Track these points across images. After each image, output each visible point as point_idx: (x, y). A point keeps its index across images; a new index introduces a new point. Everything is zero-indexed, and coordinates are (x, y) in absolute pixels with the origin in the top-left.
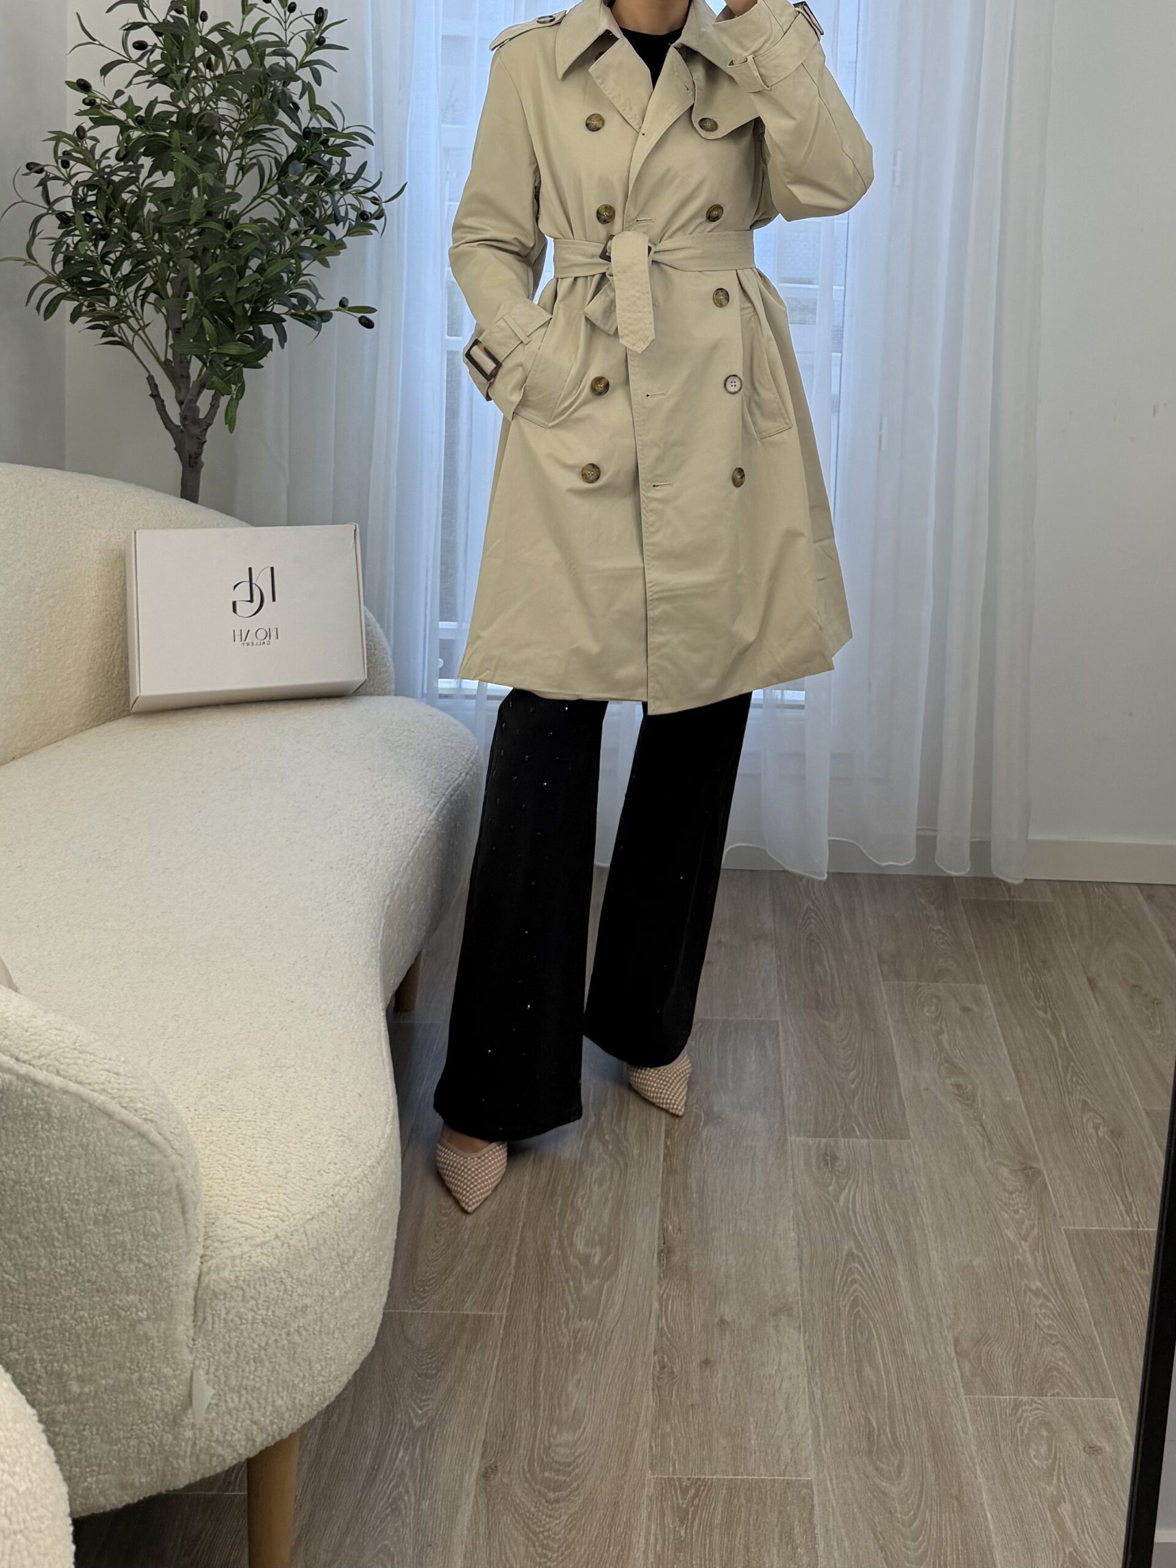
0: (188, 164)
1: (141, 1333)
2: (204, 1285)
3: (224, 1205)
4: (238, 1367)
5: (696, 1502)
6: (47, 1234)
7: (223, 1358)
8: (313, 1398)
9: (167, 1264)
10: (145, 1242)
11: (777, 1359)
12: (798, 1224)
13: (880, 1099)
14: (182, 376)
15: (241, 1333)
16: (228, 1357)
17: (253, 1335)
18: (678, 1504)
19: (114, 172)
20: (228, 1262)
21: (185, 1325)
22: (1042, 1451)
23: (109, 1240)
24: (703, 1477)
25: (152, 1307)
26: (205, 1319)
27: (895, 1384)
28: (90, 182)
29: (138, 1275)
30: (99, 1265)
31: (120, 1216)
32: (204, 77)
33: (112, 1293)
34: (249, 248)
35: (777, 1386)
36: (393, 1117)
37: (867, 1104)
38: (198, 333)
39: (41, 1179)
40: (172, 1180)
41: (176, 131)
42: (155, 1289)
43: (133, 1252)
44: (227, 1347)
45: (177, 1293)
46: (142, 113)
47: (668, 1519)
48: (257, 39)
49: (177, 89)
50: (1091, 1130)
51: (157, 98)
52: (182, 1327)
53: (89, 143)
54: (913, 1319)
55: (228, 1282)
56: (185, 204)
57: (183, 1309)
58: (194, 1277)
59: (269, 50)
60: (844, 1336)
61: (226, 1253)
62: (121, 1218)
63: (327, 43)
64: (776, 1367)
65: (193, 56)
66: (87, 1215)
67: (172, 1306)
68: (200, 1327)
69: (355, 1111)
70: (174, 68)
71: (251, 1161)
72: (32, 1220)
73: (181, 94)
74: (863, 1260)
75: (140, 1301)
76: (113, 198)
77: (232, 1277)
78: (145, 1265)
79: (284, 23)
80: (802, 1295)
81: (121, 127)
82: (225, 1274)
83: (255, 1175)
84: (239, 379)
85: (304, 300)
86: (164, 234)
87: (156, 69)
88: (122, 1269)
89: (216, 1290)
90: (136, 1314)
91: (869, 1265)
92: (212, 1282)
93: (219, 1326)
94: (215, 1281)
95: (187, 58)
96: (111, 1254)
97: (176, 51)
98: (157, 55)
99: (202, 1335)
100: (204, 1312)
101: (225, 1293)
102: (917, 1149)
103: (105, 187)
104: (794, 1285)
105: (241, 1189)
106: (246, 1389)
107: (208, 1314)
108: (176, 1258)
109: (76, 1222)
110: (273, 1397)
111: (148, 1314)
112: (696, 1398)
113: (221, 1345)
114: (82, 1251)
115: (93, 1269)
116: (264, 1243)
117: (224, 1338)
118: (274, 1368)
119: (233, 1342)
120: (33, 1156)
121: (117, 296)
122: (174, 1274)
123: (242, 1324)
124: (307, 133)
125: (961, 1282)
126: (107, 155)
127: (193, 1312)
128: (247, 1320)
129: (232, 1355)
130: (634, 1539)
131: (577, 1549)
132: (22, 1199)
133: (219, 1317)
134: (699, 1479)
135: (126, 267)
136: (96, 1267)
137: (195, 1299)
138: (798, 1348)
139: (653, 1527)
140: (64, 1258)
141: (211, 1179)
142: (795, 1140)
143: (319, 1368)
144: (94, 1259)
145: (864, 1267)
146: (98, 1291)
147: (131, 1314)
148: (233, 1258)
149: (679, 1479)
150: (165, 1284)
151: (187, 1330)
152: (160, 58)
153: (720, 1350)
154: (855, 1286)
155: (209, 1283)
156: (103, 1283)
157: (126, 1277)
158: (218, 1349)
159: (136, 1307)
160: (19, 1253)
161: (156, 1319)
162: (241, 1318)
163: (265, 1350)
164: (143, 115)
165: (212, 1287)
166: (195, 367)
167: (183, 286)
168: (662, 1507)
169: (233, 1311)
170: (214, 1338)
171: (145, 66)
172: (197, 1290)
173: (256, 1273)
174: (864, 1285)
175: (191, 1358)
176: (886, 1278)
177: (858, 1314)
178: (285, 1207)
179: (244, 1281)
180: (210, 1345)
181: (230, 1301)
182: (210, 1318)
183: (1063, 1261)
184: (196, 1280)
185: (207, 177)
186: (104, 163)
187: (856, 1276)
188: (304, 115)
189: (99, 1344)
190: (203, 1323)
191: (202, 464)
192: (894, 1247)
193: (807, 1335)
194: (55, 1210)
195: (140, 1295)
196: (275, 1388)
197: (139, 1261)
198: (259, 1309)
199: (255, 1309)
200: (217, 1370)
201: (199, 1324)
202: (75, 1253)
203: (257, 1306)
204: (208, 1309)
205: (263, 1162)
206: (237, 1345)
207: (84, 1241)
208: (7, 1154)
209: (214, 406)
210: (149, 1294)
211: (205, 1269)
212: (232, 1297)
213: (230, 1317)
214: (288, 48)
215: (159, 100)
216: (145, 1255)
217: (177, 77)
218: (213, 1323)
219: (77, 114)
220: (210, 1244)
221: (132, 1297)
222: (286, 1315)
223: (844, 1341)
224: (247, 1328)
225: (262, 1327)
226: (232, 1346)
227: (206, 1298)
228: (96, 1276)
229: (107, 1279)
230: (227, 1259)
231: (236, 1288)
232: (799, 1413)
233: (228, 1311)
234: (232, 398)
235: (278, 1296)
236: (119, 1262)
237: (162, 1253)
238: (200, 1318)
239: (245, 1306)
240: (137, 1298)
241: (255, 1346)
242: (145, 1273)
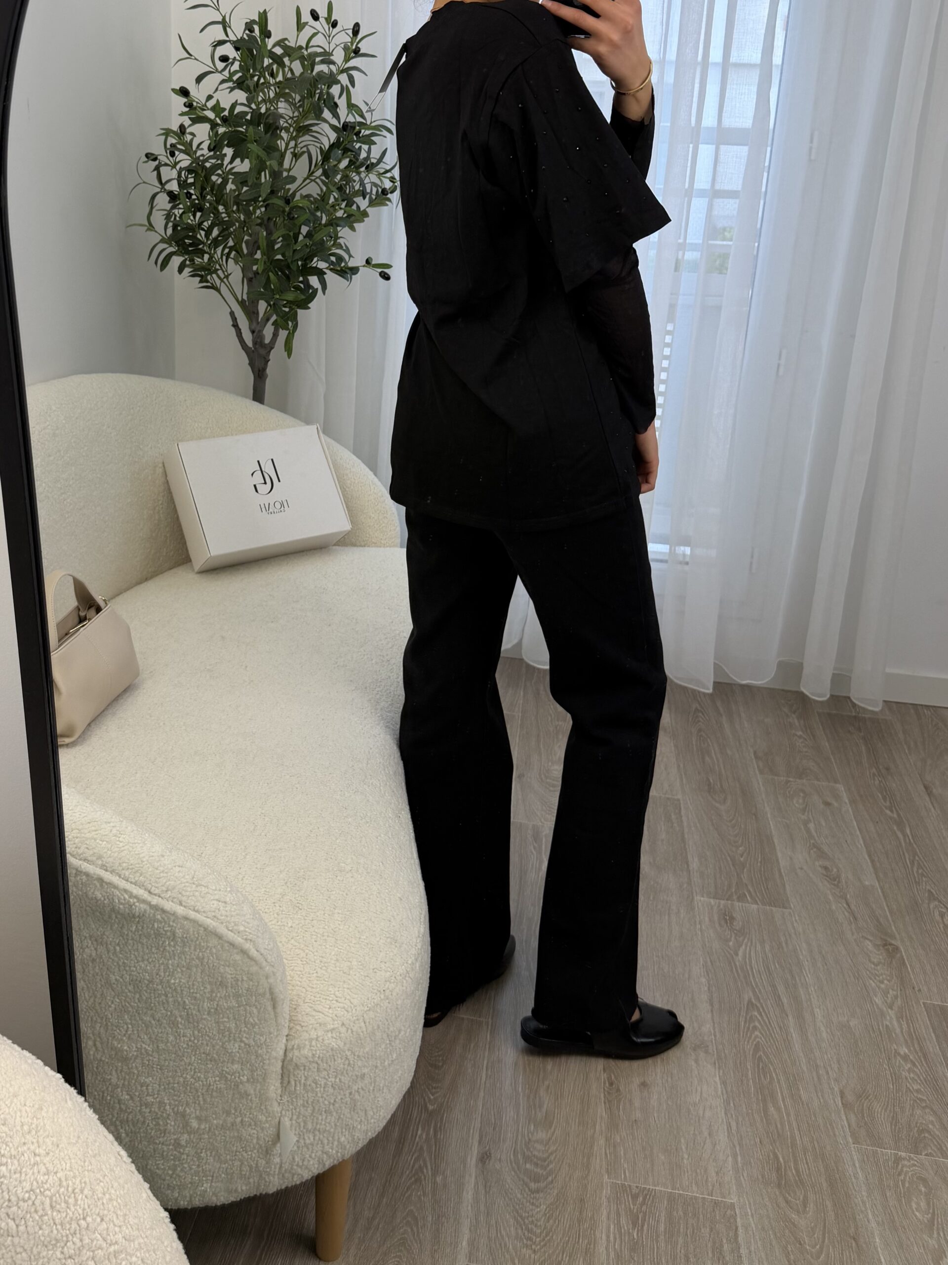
0: (260, 153)
1: (243, 1092)
2: (288, 1058)
3: (303, 994)
4: (314, 1116)
5: (644, 1208)
6: (173, 1019)
7: (302, 1110)
8: (367, 1134)
9: (262, 1044)
10: (245, 1029)
11: (699, 1089)
12: (707, 972)
13: (764, 872)
14: (254, 313)
15: (316, 1095)
16: (307, 1110)
17: (325, 1096)
18: (630, 1208)
19: (206, 160)
20: (307, 1043)
21: (274, 1086)
22: (922, 1204)
23: (219, 1026)
24: (648, 1187)
25: (250, 1073)
26: (289, 1082)
27: (794, 1124)
28: (190, 168)
29: (240, 1051)
30: (211, 1043)
31: (227, 1009)
32: (269, 83)
33: (221, 1063)
34: (302, 219)
35: (701, 1112)
36: (425, 917)
37: (754, 875)
38: (266, 284)
39: (168, 981)
41: (251, 127)
42: (253, 1061)
43: (237, 1035)
44: (305, 1102)
45: (269, 1065)
46: (226, 113)
47: (623, 1221)
48: (310, 50)
49: (251, 93)
50: (938, 918)
51: (237, 101)
52: (272, 1087)
53: (188, 138)
54: (805, 1068)
55: (306, 1058)
56: (257, 185)
57: (274, 1075)
58: (281, 1053)
59: (318, 59)
60: (750, 1076)
61: (306, 1035)
62: (228, 1012)
63: (361, 52)
64: (698, 1098)
65: (262, 67)
66: (203, 1007)
67: (265, 1074)
68: (286, 1087)
69: (398, 915)
70: (249, 76)
71: (322, 957)
72: (162, 1009)
73: (254, 97)
74: (761, 1010)
75: (242, 1069)
76: (206, 180)
77: (310, 1054)
78: (245, 1044)
79: (328, 37)
80: (715, 1036)
81: (211, 125)
82: (305, 1051)
83: (326, 971)
84: (294, 318)
85: (340, 259)
86: (241, 207)
87: (235, 78)
88: (229, 1047)
89: (298, 1063)
90: (239, 1078)
91: (767, 1015)
92: (294, 1058)
93: (300, 1088)
94: (297, 1057)
95: (259, 67)
96: (221, 1036)
97: (250, 63)
98: (236, 66)
99: (287, 1093)
100: (289, 1077)
101: (305, 1066)
102: (797, 918)
103: (200, 172)
104: (708, 1026)
105: (315, 982)
106: (319, 1131)
107: (292, 1080)
108: (268, 1040)
109: (194, 1012)
110: (338, 1136)
111: (248, 1078)
112: (638, 1115)
113: (301, 1101)
114: (199, 1032)
115: (207, 1045)
116: (333, 1029)
117: (304, 1097)
118: (339, 1117)
119: (310, 1100)
120: (163, 963)
121: (209, 254)
122: (267, 1051)
123: (317, 1087)
124: (346, 127)
125: (841, 1040)
126: (201, 147)
127: (280, 1077)
128: (321, 1085)
129: (309, 1109)
130: (598, 1234)
131: (554, 1237)
132: (154, 993)
133: (300, 1084)
134: (645, 1188)
135: (215, 232)
136: (209, 1044)
137: (283, 1068)
138: (715, 1082)
139: (612, 1227)
140: (186, 1036)
141: (293, 970)
142: (700, 900)
143: (372, 1114)
144: (208, 1038)
145: (761, 1015)
146: (211, 1061)
147: (235, 1078)
148: (311, 1040)
149: (630, 1186)
150: (260, 1059)
151: (276, 1089)
152: (238, 69)
153: (654, 1074)
154: (757, 1033)
155: (292, 1058)
156: (215, 1055)
157: (232, 1052)
158: (299, 1104)
159: (239, 1073)
160: (153, 1030)
161: (253, 1082)
162: (316, 1084)
163: (333, 1105)
164: (227, 115)
165: (294, 1060)
166: (262, 306)
167: (254, 246)
168: (618, 1209)
169: (311, 1079)
170: (296, 1097)
171: (228, 76)
172: (283, 1061)
173: (327, 1052)
174: (763, 1032)
175: (279, 1110)
176: (780, 1028)
177: (760, 1058)
178: (349, 1000)
179: (319, 1058)
180: (293, 1101)
181: (308, 1072)
182: (293, 1083)
183: (924, 1032)
184: (283, 1055)
185: (272, 163)
186: (199, 153)
187: (757, 1024)
188: (342, 110)
191: (267, 376)
192: (785, 1000)
193: (721, 1072)
194: (179, 1003)
195: (242, 1064)
196: (340, 1130)
197: (241, 1041)
198: (329, 1078)
199: (327, 1077)
200: (298, 1118)
201: (285, 1085)
202: (193, 1032)
203: (328, 1075)
204: (292, 1076)
206: (313, 1102)
207: (201, 1026)
208: (143, 961)
209: (275, 335)
210: (248, 1065)
211: (289, 1047)
212: (310, 1069)
213: (308, 1082)
214: (332, 58)
215: (239, 102)
216: (246, 1037)
217: (251, 83)
218: (296, 1086)
219: (180, 115)
220: (293, 1027)
221: (236, 1067)
222: (349, 1081)
223: (751, 1081)
224: (320, 1091)
225: (331, 1090)
226: (310, 1103)
227: (291, 1068)
228: (210, 1050)
229: (217, 1052)
230: (306, 1040)
231: (313, 1062)
232: (720, 1140)
233: (306, 1079)
234: (289, 333)
235: (344, 1069)
236: (226, 1041)
237: (258, 1036)
238: (286, 1082)
239: (319, 1075)
240: (240, 1067)
241: (326, 1102)
242: (245, 1050)
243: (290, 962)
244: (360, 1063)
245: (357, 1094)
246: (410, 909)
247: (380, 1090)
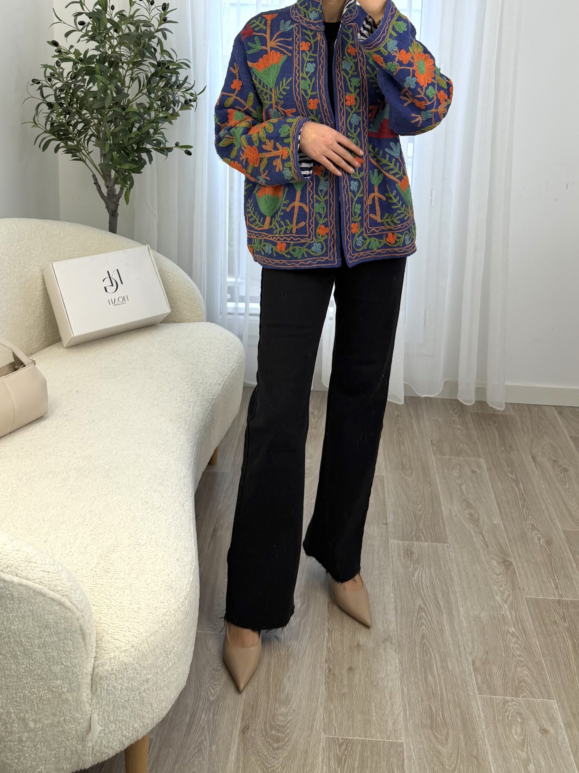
0: (104, 81)
1: (64, 699)
2: (95, 673)
3: (106, 629)
5: (346, 752)
7: (106, 708)
9: (76, 665)
10: (65, 655)
11: (385, 668)
12: (394, 589)
13: (433, 520)
14: (108, 176)
15: (115, 696)
16: (109, 707)
17: (121, 696)
20: (108, 661)
21: (86, 693)
22: (518, 730)
23: (46, 655)
24: (350, 738)
25: (69, 686)
26: (96, 689)
27: (443, 685)
28: (62, 88)
29: (62, 671)
30: (41, 667)
31: (51, 643)
33: (49, 680)
34: (133, 119)
35: (386, 684)
37: (427, 523)
40: (77, 625)
41: (99, 64)
42: (71, 677)
43: (59, 661)
44: (108, 702)
45: (82, 678)
48: (136, 18)
50: (536, 541)
52: (85, 694)
54: (452, 648)
55: (108, 671)
56: (103, 99)
57: (86, 686)
58: (90, 669)
59: (141, 24)
60: (418, 656)
61: (107, 656)
63: (168, 20)
64: (384, 674)
66: (34, 643)
67: (79, 685)
68: (94, 693)
71: (121, 603)
73: (102, 45)
74: (427, 611)
75: (63, 683)
76: (73, 95)
77: (110, 669)
78: (65, 666)
79: (149, 10)
80: (397, 632)
81: (73, 63)
82: (106, 667)
84: (131, 179)
85: (159, 142)
87: (90, 34)
88: (53, 669)
89: (102, 676)
90: (61, 689)
91: (430, 614)
93: (104, 693)
94: (101, 671)
96: (48, 662)
98: (90, 27)
99: (95, 697)
101: (107, 677)
102: (452, 549)
103: (69, 90)
104: (393, 625)
107: (97, 687)
108: (80, 662)
112: (346, 689)
113: (105, 702)
116: (126, 650)
117: (107, 698)
119: (111, 700)
121: (76, 140)
122: (80, 670)
123: (115, 691)
124: (160, 64)
125: (475, 627)
127: (90, 686)
128: (118, 689)
129: (111, 706)
133: (103, 689)
134: (347, 739)
137: (92, 679)
138: (396, 662)
140: (24, 664)
142: (393, 542)
143: (156, 706)
144: (39, 664)
145: (427, 615)
146: (42, 679)
147: (59, 690)
148: (110, 659)
149: (338, 738)
150: (76, 675)
151: (88, 695)
153: (357, 661)
155: (98, 673)
157: (56, 673)
158: (104, 704)
159: (61, 686)
161: (71, 691)
162: (115, 688)
163: (128, 702)
164: (83, 57)
165: (100, 674)
166: (113, 173)
168: (329, 755)
169: (111, 685)
170: (101, 699)
171: (85, 33)
172: (92, 675)
173: (122, 666)
174: (428, 627)
175: (90, 709)
176: (438, 622)
177: (425, 643)
178: (137, 630)
179: (116, 670)
180: (99, 702)
181: (109, 681)
182: (99, 689)
183: (525, 616)
184: (92, 671)
187: (423, 621)
188: (158, 55)
189: (43, 704)
190: (95, 691)
191: (118, 215)
192: (442, 605)
193: (400, 655)
194: (18, 642)
195: (63, 680)
197: (62, 664)
198: (124, 683)
199: (122, 683)
200: (103, 713)
201: (94, 691)
202: (29, 661)
204: (98, 685)
205: (127, 604)
206: (113, 701)
207: (34, 656)
209: (121, 191)
210: (67, 680)
211: (96, 665)
212: (110, 679)
213: (110, 688)
214: (151, 23)
215: (91, 49)
216: (65, 661)
218: (101, 691)
219: (54, 57)
220: (99, 652)
221: (59, 682)
222: (138, 685)
223: (418, 660)
224: (118, 693)
225: (126, 692)
226: (111, 702)
227: (97, 679)
228: (40, 672)
229: (45, 674)
230: (107, 659)
231: (112, 674)
232: (396, 701)
233: (108, 686)
234: (127, 188)
235: (134, 676)
236: (51, 665)
237: (74, 660)
238: (94, 689)
239: (117, 682)
240: (62, 682)
241: (123, 701)
242: (65, 670)
243: (99, 608)
244: (145, 672)
245: (144, 693)
246: (184, 567)
247: (161, 689)
